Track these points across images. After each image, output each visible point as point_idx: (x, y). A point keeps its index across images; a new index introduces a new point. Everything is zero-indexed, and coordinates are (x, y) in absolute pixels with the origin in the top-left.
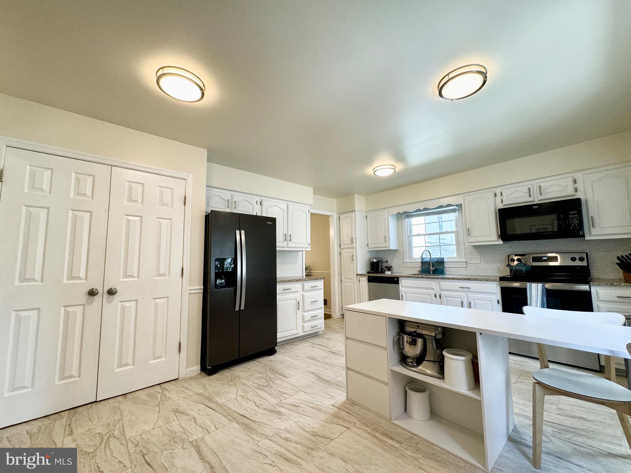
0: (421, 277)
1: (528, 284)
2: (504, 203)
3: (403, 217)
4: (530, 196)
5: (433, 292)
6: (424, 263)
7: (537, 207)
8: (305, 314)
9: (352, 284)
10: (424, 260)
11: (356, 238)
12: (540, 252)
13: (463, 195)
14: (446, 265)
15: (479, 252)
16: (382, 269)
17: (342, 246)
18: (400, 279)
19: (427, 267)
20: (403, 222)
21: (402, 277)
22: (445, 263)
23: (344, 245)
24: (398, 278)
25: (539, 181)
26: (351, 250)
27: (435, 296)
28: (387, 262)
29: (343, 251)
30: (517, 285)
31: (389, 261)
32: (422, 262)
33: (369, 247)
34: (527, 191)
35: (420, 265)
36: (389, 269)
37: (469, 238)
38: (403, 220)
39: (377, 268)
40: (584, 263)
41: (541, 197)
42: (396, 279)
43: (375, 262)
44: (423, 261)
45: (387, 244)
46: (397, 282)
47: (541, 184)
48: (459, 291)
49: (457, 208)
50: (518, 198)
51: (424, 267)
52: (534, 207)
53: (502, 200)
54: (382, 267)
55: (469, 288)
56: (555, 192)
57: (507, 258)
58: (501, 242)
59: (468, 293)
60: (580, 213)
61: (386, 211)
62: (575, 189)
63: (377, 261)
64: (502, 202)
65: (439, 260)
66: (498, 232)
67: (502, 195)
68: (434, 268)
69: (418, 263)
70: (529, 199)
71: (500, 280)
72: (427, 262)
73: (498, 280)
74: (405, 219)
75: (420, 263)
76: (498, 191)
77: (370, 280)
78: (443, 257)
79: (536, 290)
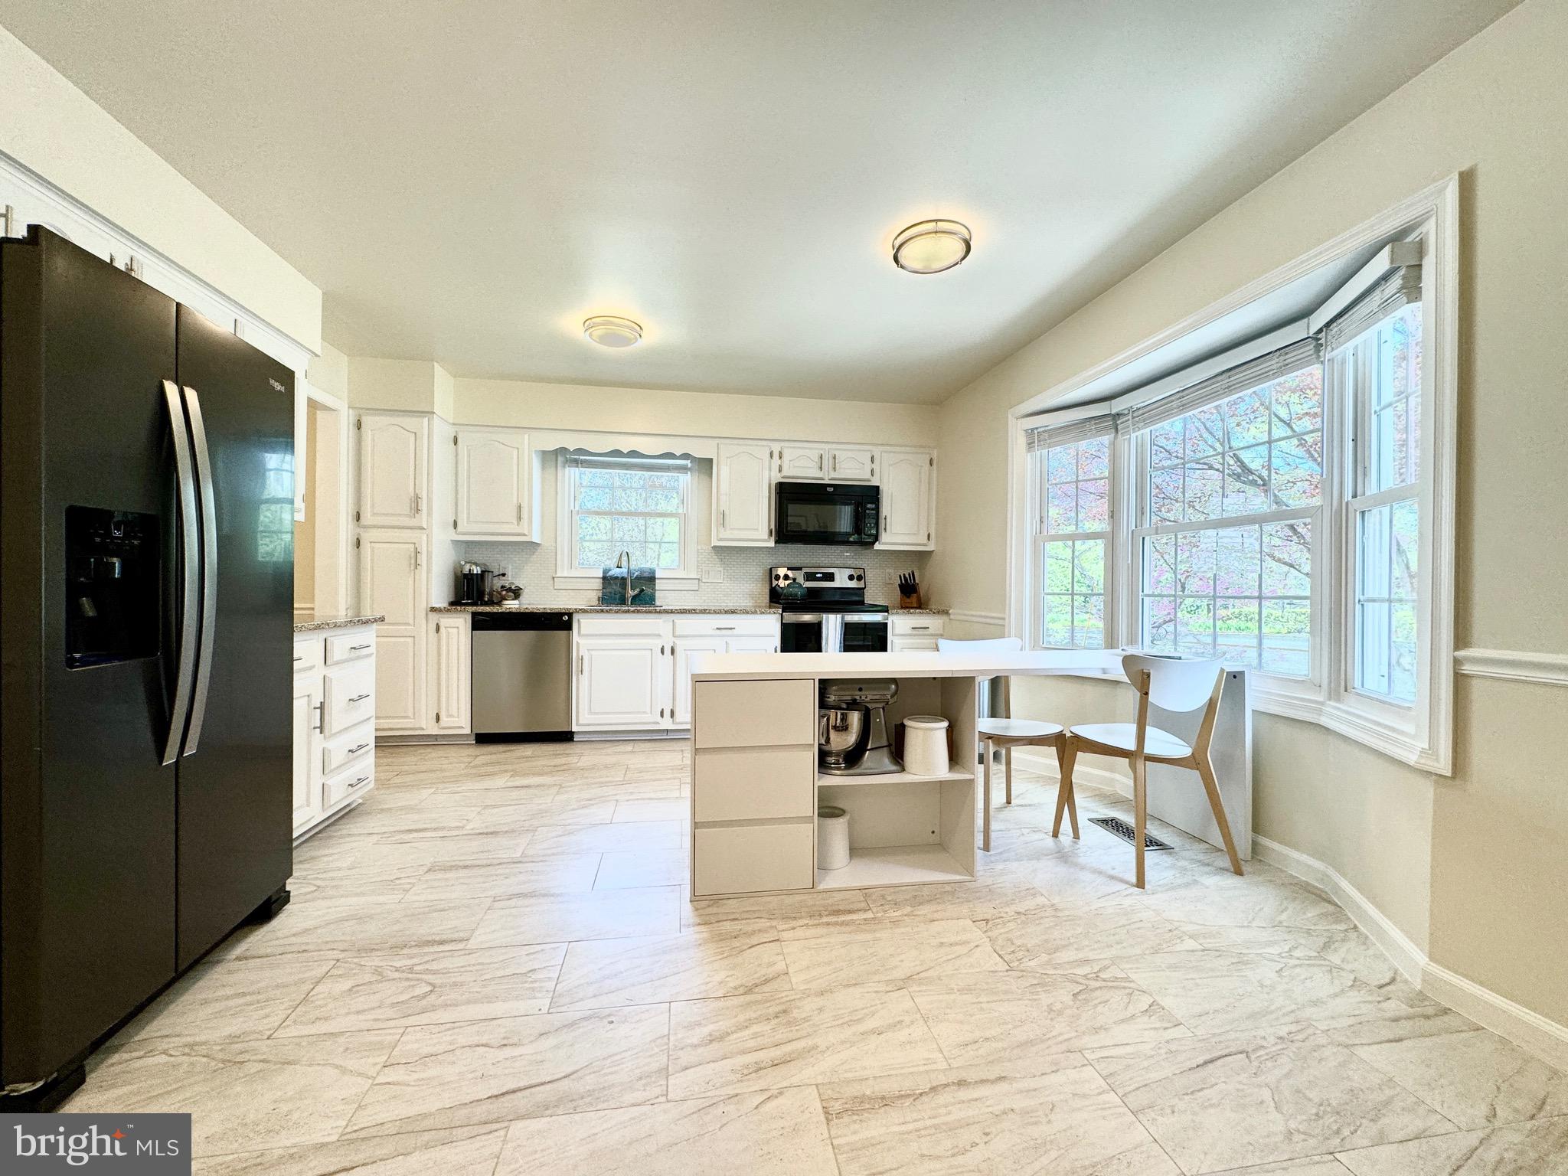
0: (633, 612)
1: (825, 616)
2: (785, 472)
3: (559, 462)
4: (822, 468)
5: (657, 644)
6: (607, 579)
7: (832, 489)
8: (330, 745)
9: (410, 640)
10: (610, 573)
11: (430, 500)
12: (817, 565)
13: (717, 441)
14: (659, 585)
15: (721, 560)
16: (491, 594)
17: (367, 518)
18: (576, 617)
19: (617, 588)
20: (560, 478)
21: (577, 611)
22: (657, 581)
23: (374, 514)
24: (570, 615)
25: (834, 446)
26: (407, 535)
27: (662, 652)
28: (504, 575)
29: (367, 537)
30: (807, 618)
31: (509, 573)
32: (604, 578)
33: (459, 528)
34: (817, 459)
35: (598, 584)
36: (516, 593)
37: (721, 529)
38: (560, 472)
39: (481, 594)
40: (861, 585)
41: (833, 475)
42: (566, 618)
43: (477, 574)
44: (608, 575)
45: (524, 527)
46: (568, 626)
47: (837, 453)
48: (711, 636)
49: (690, 465)
50: (804, 469)
51: (610, 590)
52: (828, 489)
53: (780, 466)
54: (492, 588)
55: (731, 629)
56: (851, 470)
57: (768, 575)
58: (772, 544)
59: (728, 639)
60: (877, 509)
61: (526, 436)
62: (872, 471)
63: (482, 571)
64: (780, 471)
65: (646, 575)
66: (769, 525)
67: (780, 458)
68: (636, 592)
69: (593, 580)
70: (819, 474)
71: (783, 612)
72: (617, 578)
73: (780, 611)
74: (564, 467)
75: (598, 580)
76: (776, 448)
77: (479, 623)
78: (652, 567)
79: (832, 625)
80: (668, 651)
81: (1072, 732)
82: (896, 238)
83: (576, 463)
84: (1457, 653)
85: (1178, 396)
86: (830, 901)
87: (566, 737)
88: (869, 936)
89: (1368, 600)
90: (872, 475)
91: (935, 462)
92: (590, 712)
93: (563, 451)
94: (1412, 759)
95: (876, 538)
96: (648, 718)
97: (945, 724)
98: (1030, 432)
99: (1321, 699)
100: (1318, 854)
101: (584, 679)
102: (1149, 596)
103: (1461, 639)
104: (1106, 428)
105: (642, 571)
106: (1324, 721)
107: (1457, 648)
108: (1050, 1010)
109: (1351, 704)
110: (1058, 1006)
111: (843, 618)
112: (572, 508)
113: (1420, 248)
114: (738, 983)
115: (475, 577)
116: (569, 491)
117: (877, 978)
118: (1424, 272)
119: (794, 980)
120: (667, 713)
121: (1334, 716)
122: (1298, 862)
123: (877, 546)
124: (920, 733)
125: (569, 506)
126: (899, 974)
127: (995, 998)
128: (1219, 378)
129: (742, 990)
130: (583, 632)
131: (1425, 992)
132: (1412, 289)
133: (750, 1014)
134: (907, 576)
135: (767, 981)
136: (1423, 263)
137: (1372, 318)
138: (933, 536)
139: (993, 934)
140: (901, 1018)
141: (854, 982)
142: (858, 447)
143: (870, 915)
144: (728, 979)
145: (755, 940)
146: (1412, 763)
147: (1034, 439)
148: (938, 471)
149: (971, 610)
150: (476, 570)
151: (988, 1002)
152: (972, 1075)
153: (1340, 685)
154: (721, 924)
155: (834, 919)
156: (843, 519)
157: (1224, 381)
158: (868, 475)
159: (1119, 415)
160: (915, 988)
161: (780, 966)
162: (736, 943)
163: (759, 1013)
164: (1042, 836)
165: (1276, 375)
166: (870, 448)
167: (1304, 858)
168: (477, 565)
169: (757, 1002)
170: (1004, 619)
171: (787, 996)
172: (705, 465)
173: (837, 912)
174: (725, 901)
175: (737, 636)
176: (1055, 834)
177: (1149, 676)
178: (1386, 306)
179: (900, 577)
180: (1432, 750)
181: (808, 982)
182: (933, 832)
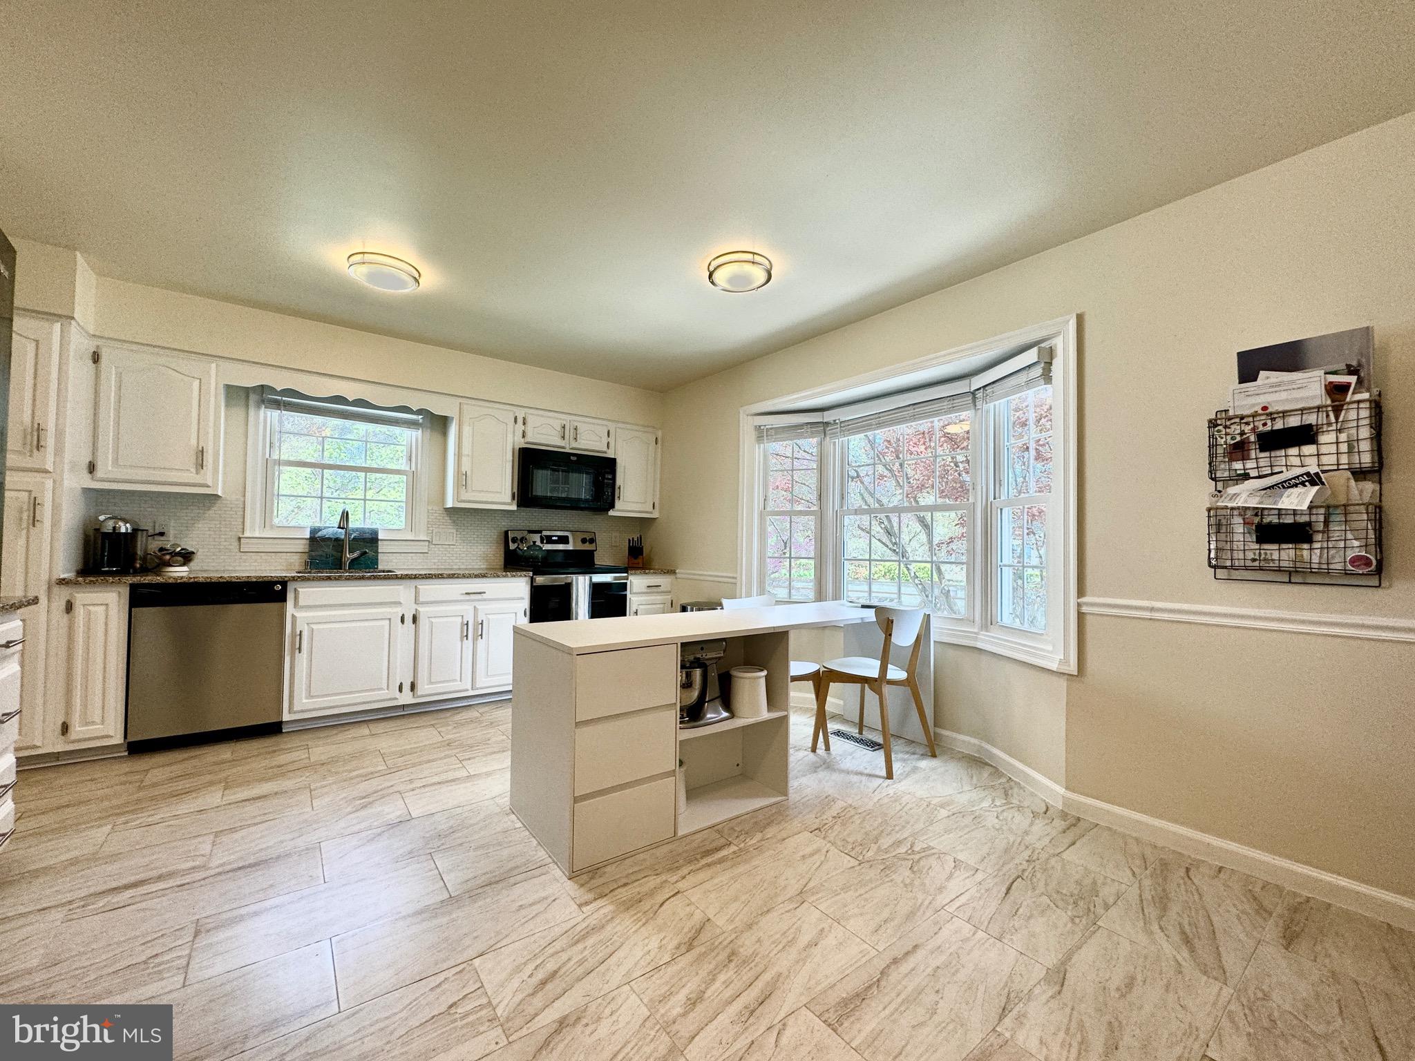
0: (369, 578)
1: (574, 577)
2: (530, 438)
3: (251, 402)
4: (563, 437)
5: (399, 611)
6: (316, 540)
7: (575, 458)
10: (320, 534)
11: (57, 434)
12: (554, 528)
13: (457, 400)
14: (382, 547)
15: (454, 522)
16: (144, 559)
18: (291, 587)
19: (329, 550)
20: (251, 419)
21: (288, 579)
22: (380, 542)
24: (285, 584)
25: (576, 418)
27: (402, 621)
28: (162, 534)
31: (170, 532)
32: (312, 539)
33: (100, 473)
34: (559, 428)
35: (302, 546)
36: (187, 557)
37: (463, 490)
38: (252, 411)
39: (133, 556)
40: (592, 547)
41: (574, 445)
42: (275, 587)
43: (126, 534)
44: (317, 536)
45: (207, 476)
46: (281, 597)
47: (579, 425)
48: (461, 601)
49: (421, 421)
50: (546, 436)
51: (320, 553)
52: (572, 458)
53: (524, 432)
54: (146, 549)
55: (480, 593)
56: (590, 441)
57: (503, 537)
58: (514, 507)
59: (476, 604)
60: (614, 479)
61: (214, 365)
62: (608, 443)
63: (133, 530)
64: (524, 437)
65: (367, 536)
66: (512, 489)
67: (524, 424)
68: (356, 555)
69: (298, 541)
70: (559, 442)
71: (533, 574)
72: (329, 539)
73: (531, 574)
74: (259, 407)
75: (304, 542)
76: (521, 414)
77: (139, 598)
78: (374, 527)
79: (581, 586)
80: (408, 619)
81: (825, 667)
82: (714, 259)
83: (277, 405)
84: (1079, 600)
85: (877, 416)
86: (694, 845)
87: (273, 729)
88: (747, 867)
89: (1005, 566)
90: (608, 448)
91: (660, 442)
92: (310, 696)
93: (263, 389)
94: (1054, 666)
95: (612, 506)
96: (384, 694)
97: (764, 673)
98: (758, 428)
99: (976, 630)
100: (974, 734)
101: (302, 659)
102: (847, 560)
103: (1081, 592)
104: (818, 432)
105: (362, 531)
106: (979, 645)
107: (1078, 598)
108: (906, 886)
109: (995, 633)
110: (908, 881)
111: (591, 578)
112: (267, 456)
113: (1051, 352)
114: (675, 942)
115: (122, 537)
116: (264, 436)
117: (780, 899)
118: (1053, 368)
119: (720, 923)
120: (406, 688)
121: (986, 641)
122: (964, 741)
123: (611, 513)
124: (747, 681)
125: (264, 454)
126: (791, 891)
127: (867, 888)
128: (907, 408)
129: (683, 949)
130: (301, 602)
131: (1066, 810)
132: (1047, 377)
133: (708, 967)
134: (636, 539)
135: (699, 931)
136: (1054, 362)
137: (1018, 388)
138: (656, 505)
139: (831, 836)
140: (820, 928)
141: (765, 909)
142: (594, 421)
143: (733, 848)
144: (663, 942)
145: (660, 898)
146: (1055, 669)
147: (762, 434)
148: (662, 449)
149: (700, 570)
150: (124, 528)
151: (866, 892)
152: (898, 953)
153: (988, 621)
154: (616, 892)
155: (709, 860)
156: (580, 486)
157: (911, 411)
158: (605, 449)
159: (827, 424)
160: (814, 898)
161: (698, 916)
162: (646, 905)
163: (714, 963)
164: (806, 753)
165: (946, 413)
166: (605, 422)
167: (967, 738)
168: (126, 521)
169: (704, 954)
170: (736, 578)
171: (725, 939)
172: (440, 424)
173: (708, 853)
174: (602, 870)
175: (485, 600)
176: (814, 749)
177: (892, 622)
178: (1029, 383)
179: (629, 540)
180: (1065, 661)
181: (731, 920)
182: (738, 765)
